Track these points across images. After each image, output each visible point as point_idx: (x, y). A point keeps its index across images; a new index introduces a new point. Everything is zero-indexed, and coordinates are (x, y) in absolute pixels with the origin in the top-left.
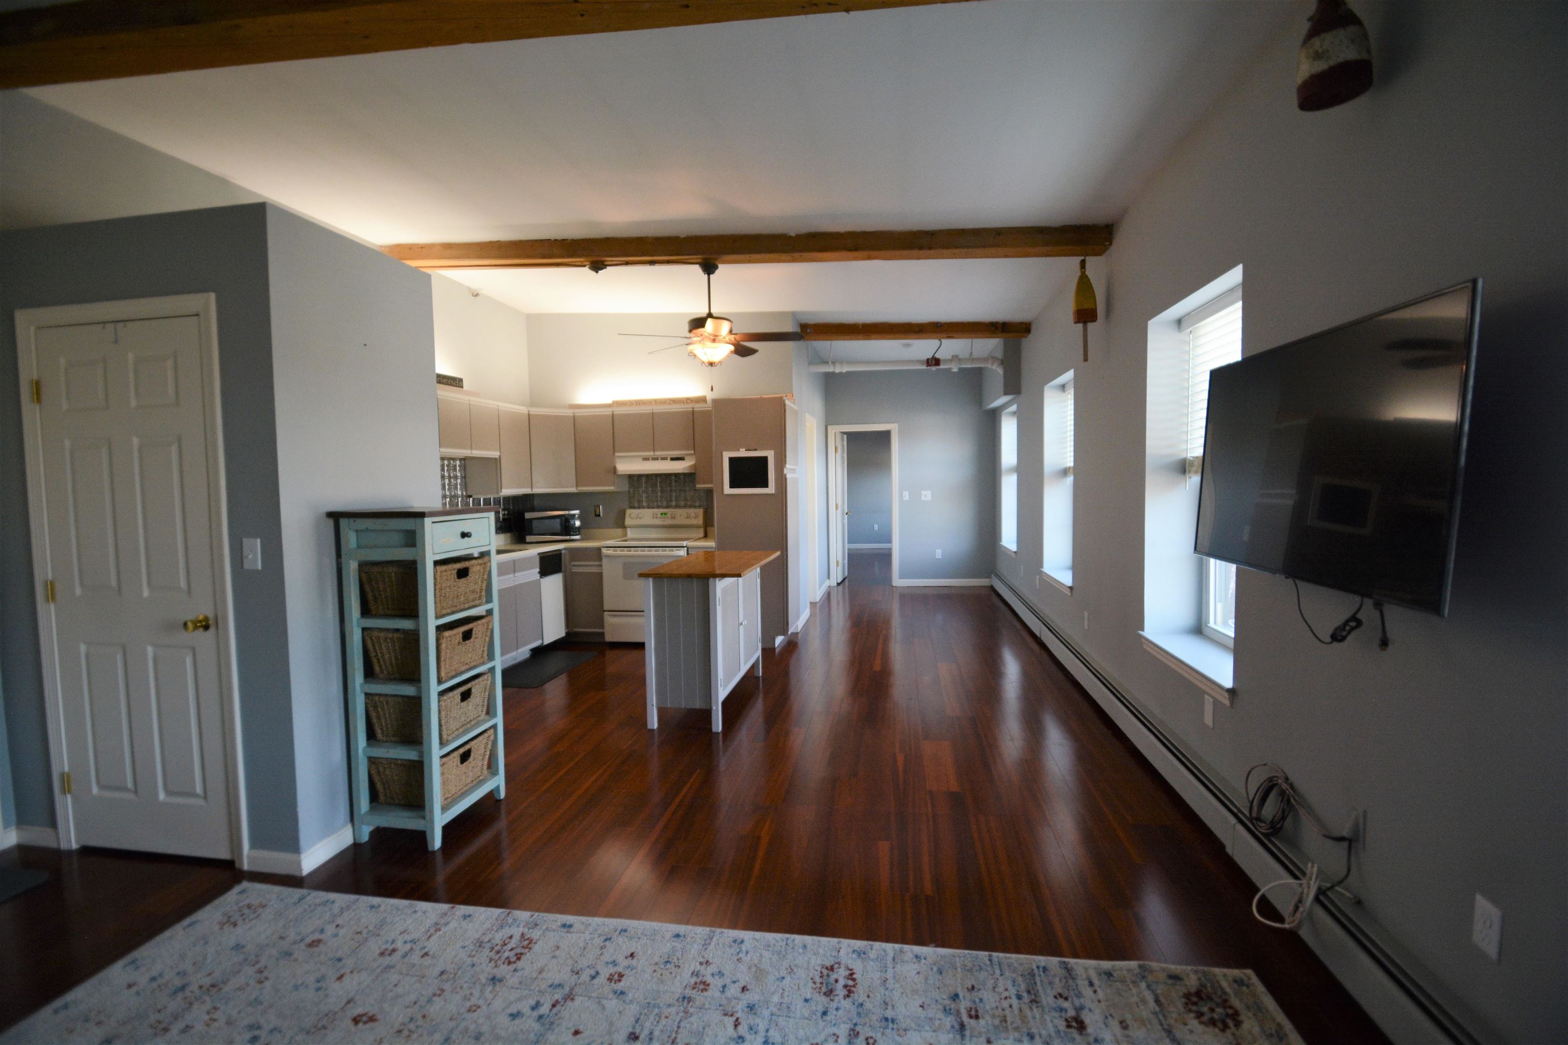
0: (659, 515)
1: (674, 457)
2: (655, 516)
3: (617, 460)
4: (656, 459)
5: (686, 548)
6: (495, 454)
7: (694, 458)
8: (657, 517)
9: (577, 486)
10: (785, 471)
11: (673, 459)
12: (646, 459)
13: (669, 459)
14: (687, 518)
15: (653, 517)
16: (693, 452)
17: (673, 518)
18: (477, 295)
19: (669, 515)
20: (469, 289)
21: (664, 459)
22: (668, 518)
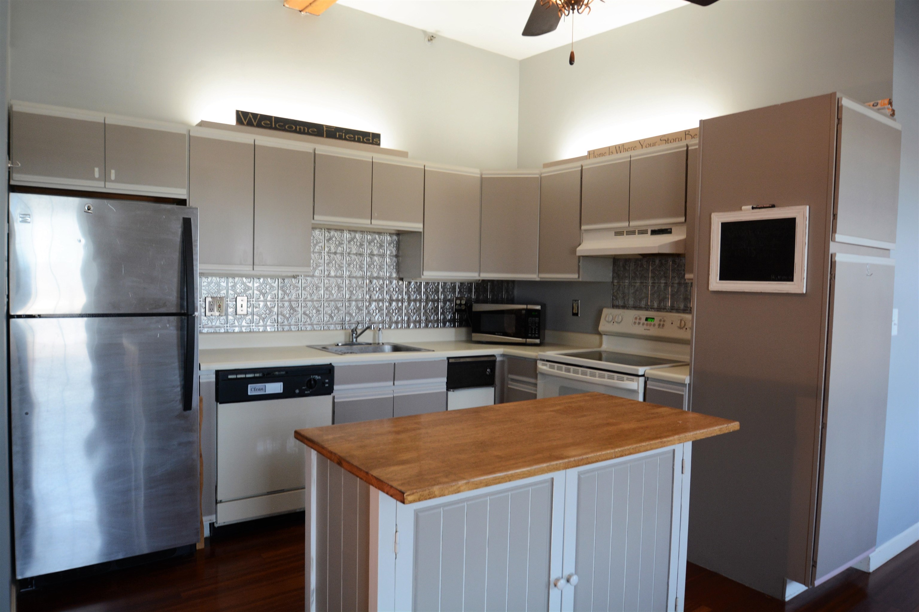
0: (643, 320)
1: (656, 228)
2: (637, 321)
3: (585, 236)
4: (632, 233)
5: (642, 379)
6: (417, 226)
7: (684, 229)
8: (639, 323)
9: (539, 272)
10: (833, 248)
11: (654, 232)
12: (619, 233)
13: (649, 232)
14: (680, 328)
15: (635, 323)
16: (682, 219)
17: (661, 326)
18: (431, 38)
19: (656, 322)
20: (424, 32)
21: (643, 232)
22: (654, 325)
